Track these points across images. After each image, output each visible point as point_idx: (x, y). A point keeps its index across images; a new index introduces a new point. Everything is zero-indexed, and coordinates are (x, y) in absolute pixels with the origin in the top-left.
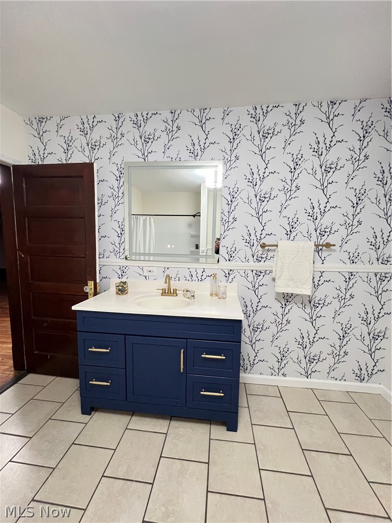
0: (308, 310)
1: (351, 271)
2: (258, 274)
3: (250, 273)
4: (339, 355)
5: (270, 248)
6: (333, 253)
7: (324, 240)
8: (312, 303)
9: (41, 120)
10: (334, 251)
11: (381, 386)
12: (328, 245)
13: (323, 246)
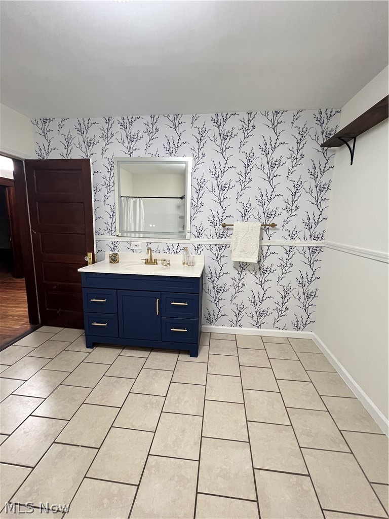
0: (258, 276)
1: (291, 245)
2: (220, 247)
3: (214, 246)
4: (282, 310)
5: (230, 227)
6: (277, 231)
7: (270, 221)
8: (262, 270)
9: (45, 121)
10: (278, 229)
11: (313, 333)
12: (274, 225)
13: (269, 226)
